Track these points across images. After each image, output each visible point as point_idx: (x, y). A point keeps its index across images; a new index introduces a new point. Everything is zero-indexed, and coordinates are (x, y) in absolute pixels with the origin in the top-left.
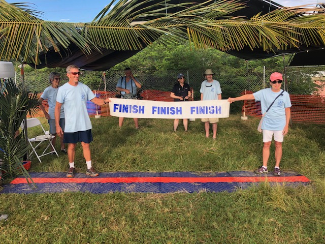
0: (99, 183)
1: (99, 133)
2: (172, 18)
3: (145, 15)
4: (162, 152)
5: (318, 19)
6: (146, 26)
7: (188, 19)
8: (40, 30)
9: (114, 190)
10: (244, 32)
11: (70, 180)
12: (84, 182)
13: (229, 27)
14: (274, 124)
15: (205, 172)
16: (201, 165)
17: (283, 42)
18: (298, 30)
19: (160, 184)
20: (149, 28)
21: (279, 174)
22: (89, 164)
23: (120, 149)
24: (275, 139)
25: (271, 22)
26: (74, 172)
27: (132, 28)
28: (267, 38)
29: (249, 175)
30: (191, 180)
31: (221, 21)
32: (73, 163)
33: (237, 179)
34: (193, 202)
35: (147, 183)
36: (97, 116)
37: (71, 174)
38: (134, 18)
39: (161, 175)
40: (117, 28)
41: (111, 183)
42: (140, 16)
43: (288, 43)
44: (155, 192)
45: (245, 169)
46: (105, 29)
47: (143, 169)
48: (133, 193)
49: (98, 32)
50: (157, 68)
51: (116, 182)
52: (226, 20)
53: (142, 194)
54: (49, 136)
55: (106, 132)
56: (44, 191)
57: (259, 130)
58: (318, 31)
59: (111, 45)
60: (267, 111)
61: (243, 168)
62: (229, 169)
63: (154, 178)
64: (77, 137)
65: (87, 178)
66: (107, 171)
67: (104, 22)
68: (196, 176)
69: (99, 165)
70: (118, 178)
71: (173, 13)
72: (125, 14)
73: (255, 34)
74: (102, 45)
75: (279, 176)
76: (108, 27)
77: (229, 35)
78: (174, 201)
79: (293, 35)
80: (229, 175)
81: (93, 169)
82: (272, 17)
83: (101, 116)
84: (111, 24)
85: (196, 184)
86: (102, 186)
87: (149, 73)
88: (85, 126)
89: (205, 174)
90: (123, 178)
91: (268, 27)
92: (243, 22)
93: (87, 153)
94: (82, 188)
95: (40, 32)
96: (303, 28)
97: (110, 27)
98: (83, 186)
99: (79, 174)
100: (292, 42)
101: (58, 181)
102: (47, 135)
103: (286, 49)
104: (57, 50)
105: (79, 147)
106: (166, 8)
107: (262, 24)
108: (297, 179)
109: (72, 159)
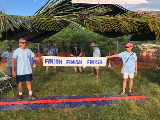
0: (36, 104)
1: (36, 75)
2: (76, 14)
3: (62, 13)
4: (70, 85)
5: (147, 17)
6: (62, 18)
7: (84, 16)
8: (3, 19)
9: (45, 107)
10: (112, 23)
11: (19, 102)
12: (28, 103)
13: (105, 20)
14: (129, 69)
15: (94, 95)
16: (91, 91)
17: (131, 28)
18: (138, 22)
19: (70, 103)
20: (64, 19)
21: (131, 95)
22: (30, 93)
23: (48, 84)
24: (130, 77)
25: (125, 18)
26: (22, 97)
27: (55, 19)
28: (123, 26)
29: (116, 96)
30: (87, 100)
31: (101, 17)
32: (21, 92)
33: (111, 98)
34: (90, 113)
35: (63, 102)
36: (34, 66)
37: (20, 99)
38: (56, 14)
39: (70, 97)
40: (47, 19)
41: (43, 103)
42: (59, 13)
43: (133, 29)
44: (68, 107)
45: (114, 93)
46: (40, 19)
47: (60, 94)
48: (56, 109)
49: (36, 21)
50: (66, 42)
51: (46, 103)
52: (103, 16)
53: (61, 109)
54: (8, 78)
55: (39, 75)
56: (4, 110)
57: (122, 72)
58: (147, 23)
59: (43, 28)
60: (126, 63)
61: (113, 92)
62: (106, 93)
63: (67, 99)
64: (24, 78)
65: (29, 101)
66: (40, 96)
67: (40, 15)
68: (90, 98)
69: (36, 93)
70: (47, 100)
71: (77, 12)
72: (51, 12)
73: (118, 24)
74: (38, 28)
75: (131, 96)
76: (42, 18)
77: (105, 24)
78: (79, 113)
79: (135, 25)
80: (106, 96)
81: (33, 95)
82: (126, 16)
83: (37, 66)
84: (43, 17)
85: (90, 102)
86: (38, 105)
87: (61, 44)
88: (28, 72)
89: (94, 96)
90: (50, 100)
91: (124, 20)
92: (112, 18)
93: (29, 86)
94: (26, 107)
95: (3, 20)
96: (140, 21)
97: (43, 18)
98: (27, 106)
99: (24, 99)
100: (135, 28)
101: (12, 104)
102: (6, 77)
103: (132, 32)
104: (13, 30)
105: (25, 83)
106: (73, 9)
107: (121, 19)
108: (140, 97)
109: (21, 90)
